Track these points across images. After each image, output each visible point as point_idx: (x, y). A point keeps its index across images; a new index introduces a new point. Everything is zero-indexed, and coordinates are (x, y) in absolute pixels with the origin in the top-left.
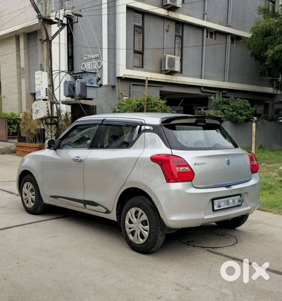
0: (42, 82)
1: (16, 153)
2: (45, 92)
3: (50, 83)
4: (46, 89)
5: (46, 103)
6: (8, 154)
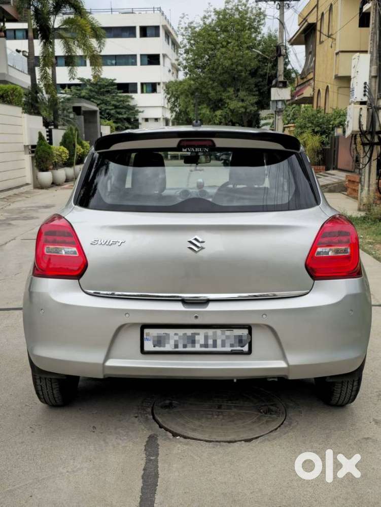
0: (357, 72)
1: (346, 191)
2: (363, 89)
3: (376, 72)
4: (365, 83)
5: (360, 108)
6: (339, 192)
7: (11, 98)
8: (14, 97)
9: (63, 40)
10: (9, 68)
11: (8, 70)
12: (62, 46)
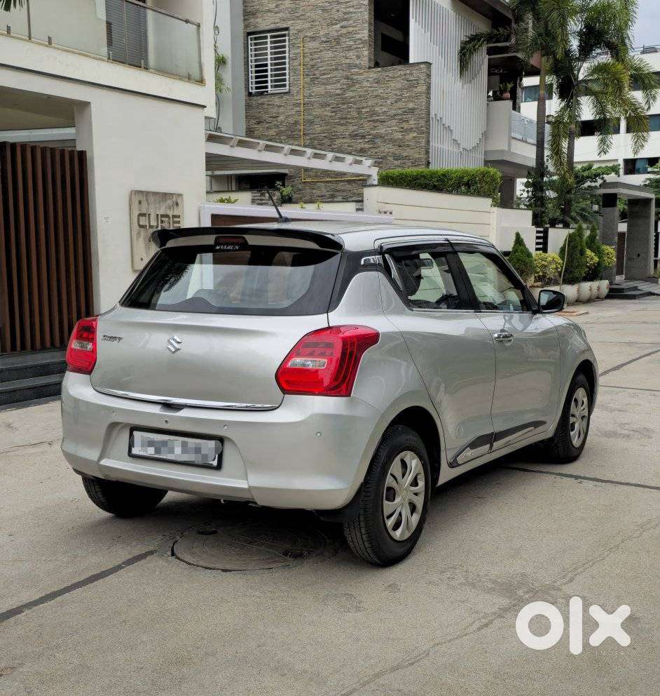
7: (479, 185)
8: (484, 184)
9: (593, 97)
10: (513, 142)
11: (509, 145)
12: (591, 106)
